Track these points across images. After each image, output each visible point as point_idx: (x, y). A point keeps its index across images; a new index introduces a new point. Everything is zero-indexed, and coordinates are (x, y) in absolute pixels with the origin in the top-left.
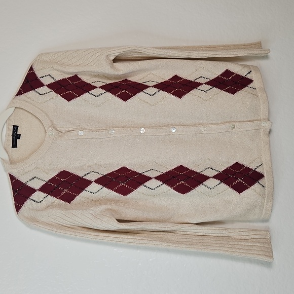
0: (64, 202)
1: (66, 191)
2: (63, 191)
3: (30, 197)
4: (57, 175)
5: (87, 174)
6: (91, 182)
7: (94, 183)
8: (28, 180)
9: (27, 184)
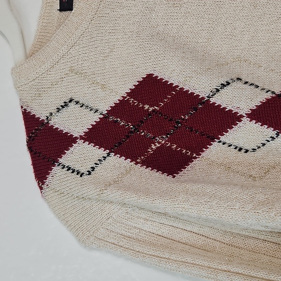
0: (156, 175)
1: (160, 141)
2: (152, 141)
3: (61, 160)
4: (132, 93)
5: (223, 86)
6: (239, 118)
7: (245, 120)
8: (53, 110)
9: (51, 123)
